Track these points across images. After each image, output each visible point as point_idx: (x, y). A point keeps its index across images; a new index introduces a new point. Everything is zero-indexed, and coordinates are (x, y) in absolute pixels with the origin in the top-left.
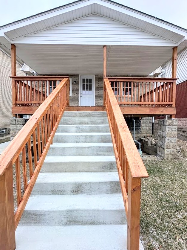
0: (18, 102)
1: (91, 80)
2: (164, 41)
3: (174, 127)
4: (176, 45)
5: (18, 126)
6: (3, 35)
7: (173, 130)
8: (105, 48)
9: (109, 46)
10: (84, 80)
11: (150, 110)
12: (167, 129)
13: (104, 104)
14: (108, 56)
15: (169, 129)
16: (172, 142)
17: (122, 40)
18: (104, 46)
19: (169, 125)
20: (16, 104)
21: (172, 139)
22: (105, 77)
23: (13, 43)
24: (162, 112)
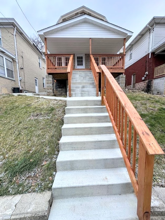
0: (49, 67)
1: (82, 57)
2: (119, 35)
3: (123, 78)
4: (125, 38)
5: (50, 79)
6: (43, 34)
7: (123, 80)
8: (91, 39)
9: (92, 38)
10: (78, 57)
11: (113, 70)
12: (120, 80)
13: (91, 67)
14: (92, 43)
15: (121, 80)
16: (123, 86)
17: (99, 35)
18: (90, 38)
19: (121, 78)
20: (48, 68)
21: (123, 84)
22: (91, 54)
23: (46, 37)
24: (118, 71)
